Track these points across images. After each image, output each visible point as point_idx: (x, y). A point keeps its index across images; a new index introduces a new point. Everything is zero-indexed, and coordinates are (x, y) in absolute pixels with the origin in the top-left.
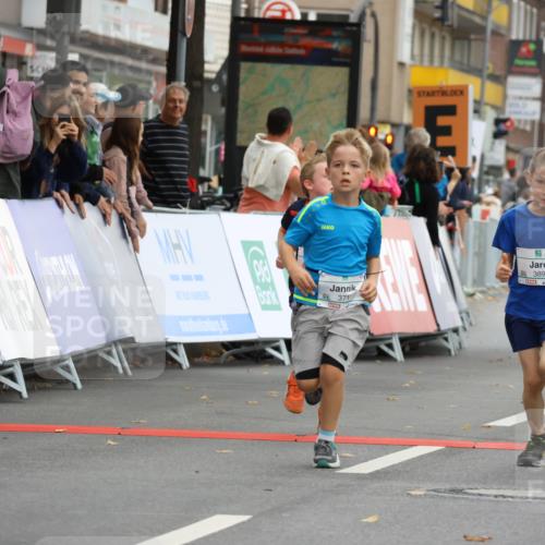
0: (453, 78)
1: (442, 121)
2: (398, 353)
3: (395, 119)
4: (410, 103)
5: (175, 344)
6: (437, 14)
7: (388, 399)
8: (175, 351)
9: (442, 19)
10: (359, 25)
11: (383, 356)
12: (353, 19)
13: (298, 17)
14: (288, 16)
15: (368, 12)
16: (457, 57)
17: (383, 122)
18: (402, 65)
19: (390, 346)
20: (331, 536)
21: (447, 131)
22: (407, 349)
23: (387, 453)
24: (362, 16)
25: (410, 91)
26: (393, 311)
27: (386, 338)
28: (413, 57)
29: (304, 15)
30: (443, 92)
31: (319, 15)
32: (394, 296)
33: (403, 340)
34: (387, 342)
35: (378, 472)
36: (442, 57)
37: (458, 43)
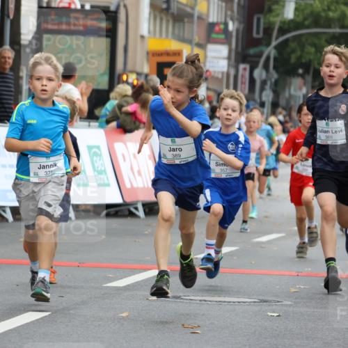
0: (174, 45)
1: (167, 71)
2: (141, 213)
3: (139, 70)
4: (148, 60)
5: (4, 207)
6: (164, 6)
7: (135, 241)
8: (4, 211)
9: (168, 9)
10: (116, 12)
11: (132, 214)
12: (113, 8)
13: (79, 7)
14: (73, 6)
15: (122, 5)
16: (176, 32)
17: (132, 72)
18: (142, 37)
19: (136, 209)
20: (99, 325)
22: (147, 210)
23: (134, 274)
24: (118, 7)
25: (148, 53)
26: (138, 188)
27: (134, 204)
28: (149, 32)
29: (83, 6)
30: (167, 53)
31: (92, 7)
32: (139, 178)
33: (144, 205)
34: (135, 206)
35: (128, 285)
36: (167, 31)
37: (177, 25)
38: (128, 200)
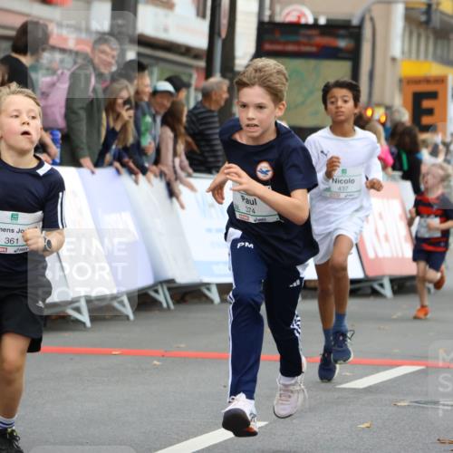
0: (435, 70)
1: (426, 104)
2: (388, 291)
3: (387, 102)
4: (401, 90)
5: (209, 284)
6: (423, 18)
7: (379, 329)
8: (209, 289)
9: (428, 22)
10: (360, 27)
11: (375, 293)
12: (355, 22)
13: (311, 21)
14: (303, 21)
15: (367, 17)
16: (439, 51)
17: (379, 105)
18: (394, 59)
19: (382, 285)
20: (332, 439)
21: (430, 112)
22: (396, 287)
23: (378, 372)
24: (362, 20)
25: (401, 81)
26: (384, 258)
27: (378, 279)
28: (403, 53)
29: (316, 20)
30: (427, 80)
31: (328, 20)
32: (385, 245)
33: (393, 281)
34: (380, 282)
35: (370, 387)
36: (426, 50)
37: (439, 42)
38: (371, 274)
